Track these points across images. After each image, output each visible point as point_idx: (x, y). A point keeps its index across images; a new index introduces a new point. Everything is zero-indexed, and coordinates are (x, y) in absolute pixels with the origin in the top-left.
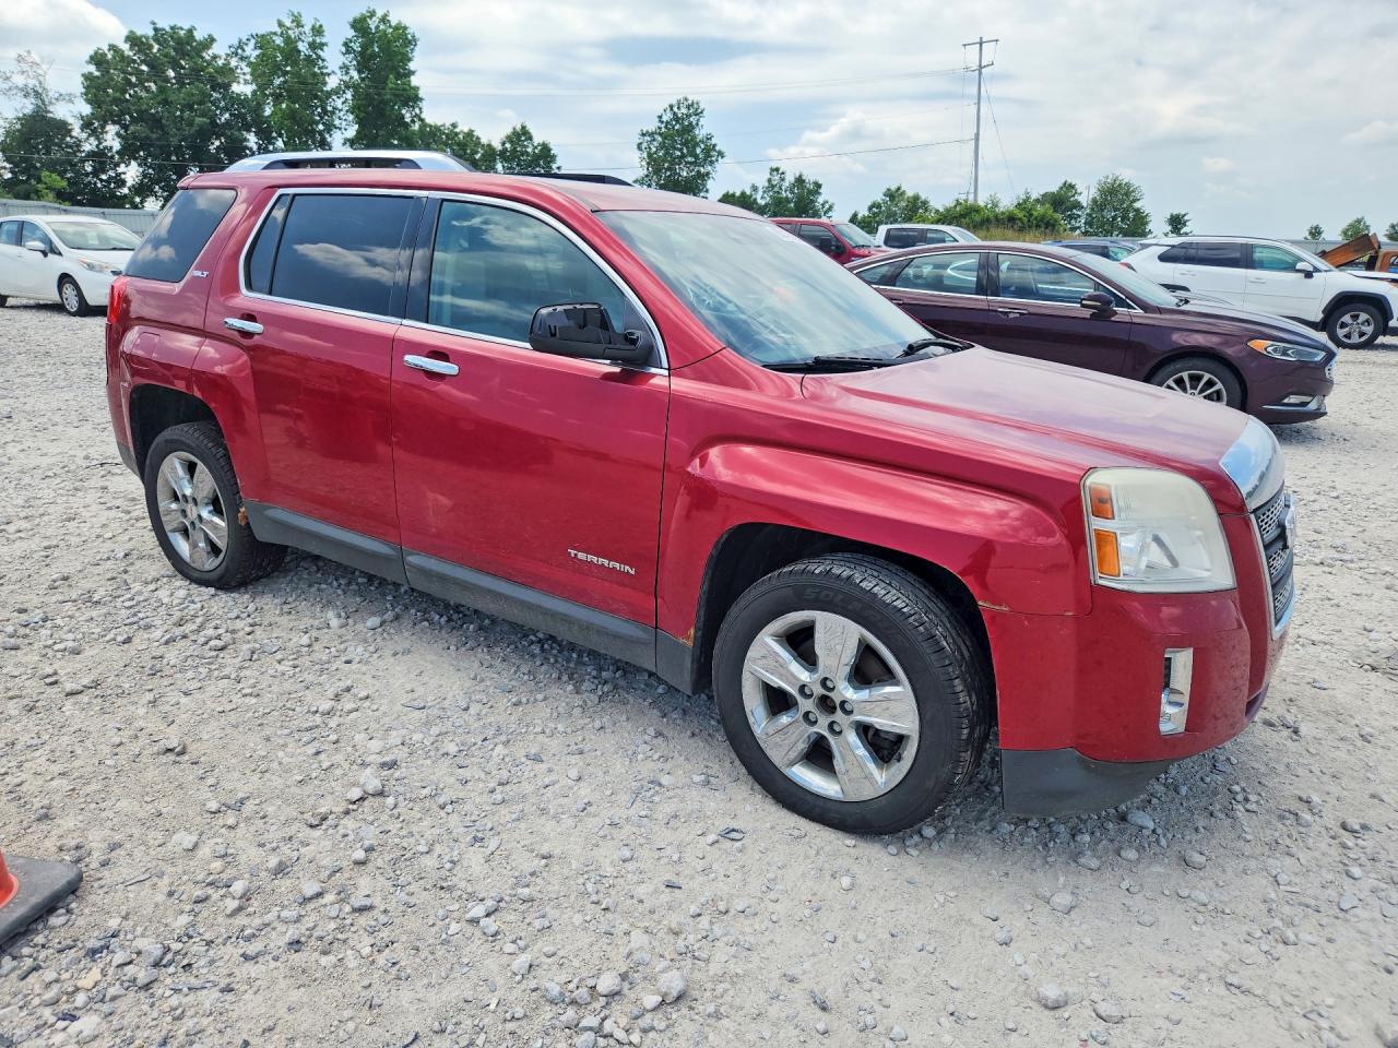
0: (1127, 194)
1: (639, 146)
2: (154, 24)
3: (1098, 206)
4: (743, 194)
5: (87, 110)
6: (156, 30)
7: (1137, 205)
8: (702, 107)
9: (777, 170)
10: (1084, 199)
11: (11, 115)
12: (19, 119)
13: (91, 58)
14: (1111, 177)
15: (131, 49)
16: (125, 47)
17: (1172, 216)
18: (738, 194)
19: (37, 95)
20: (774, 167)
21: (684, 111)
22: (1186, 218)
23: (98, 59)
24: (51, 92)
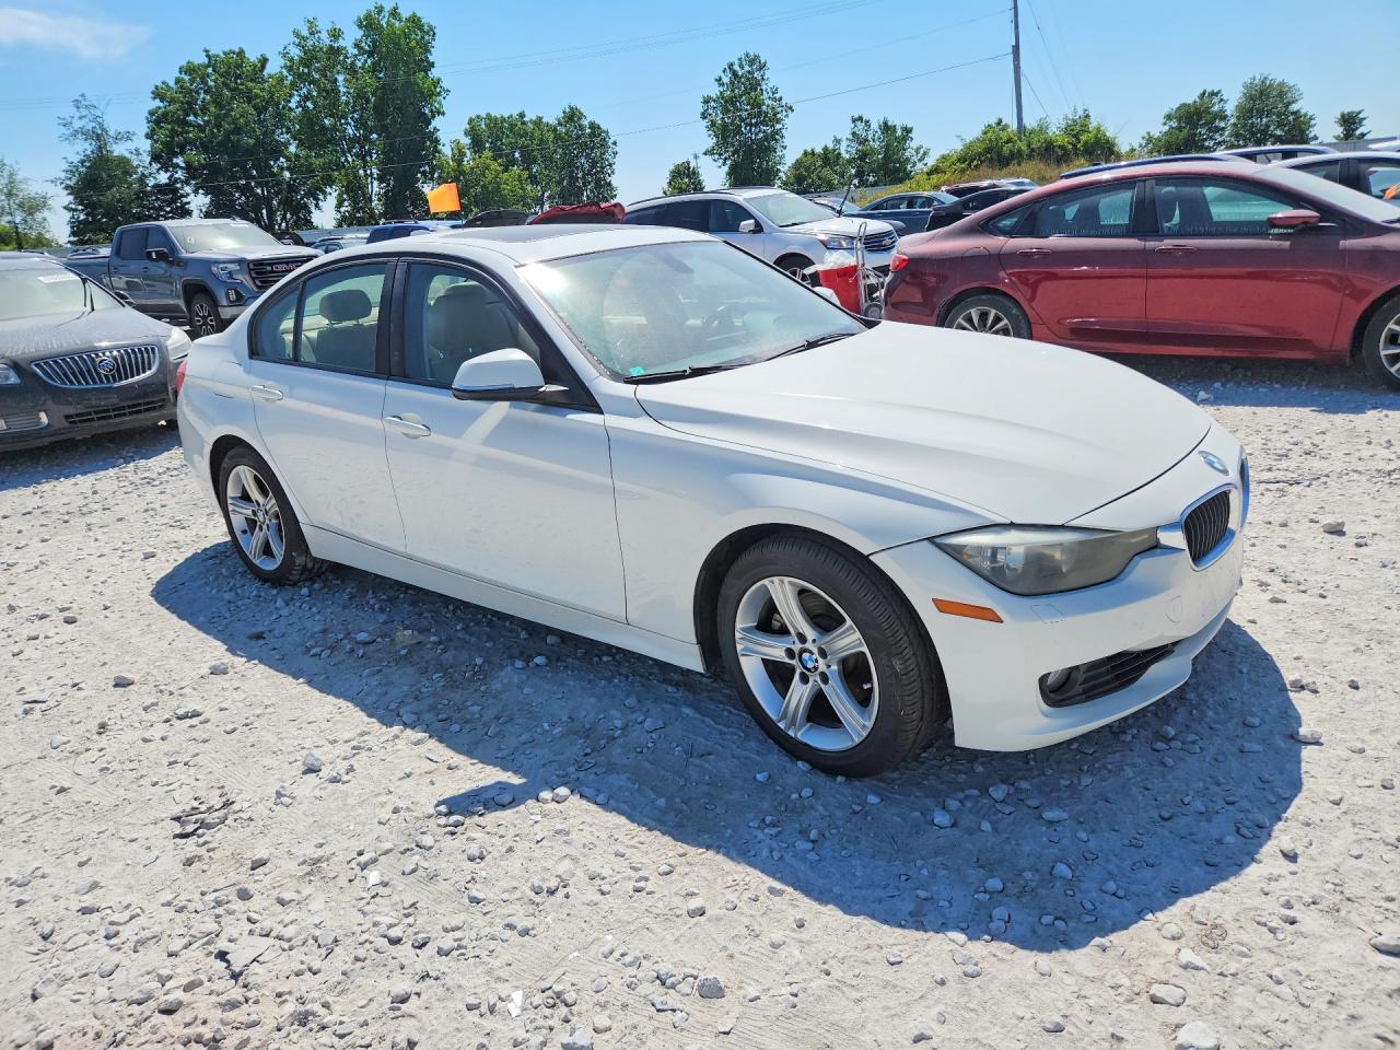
0: (1281, 95)
1: (703, 115)
2: (207, 51)
3: (1246, 112)
4: (826, 149)
5: (146, 145)
6: (208, 56)
7: (1294, 107)
9: (860, 119)
10: (1230, 108)
14: (1258, 77)
15: (190, 78)
17: (1343, 116)
18: (819, 150)
19: (97, 136)
20: (856, 116)
21: (747, 68)
22: (1361, 116)
23: (158, 94)
24: (112, 133)
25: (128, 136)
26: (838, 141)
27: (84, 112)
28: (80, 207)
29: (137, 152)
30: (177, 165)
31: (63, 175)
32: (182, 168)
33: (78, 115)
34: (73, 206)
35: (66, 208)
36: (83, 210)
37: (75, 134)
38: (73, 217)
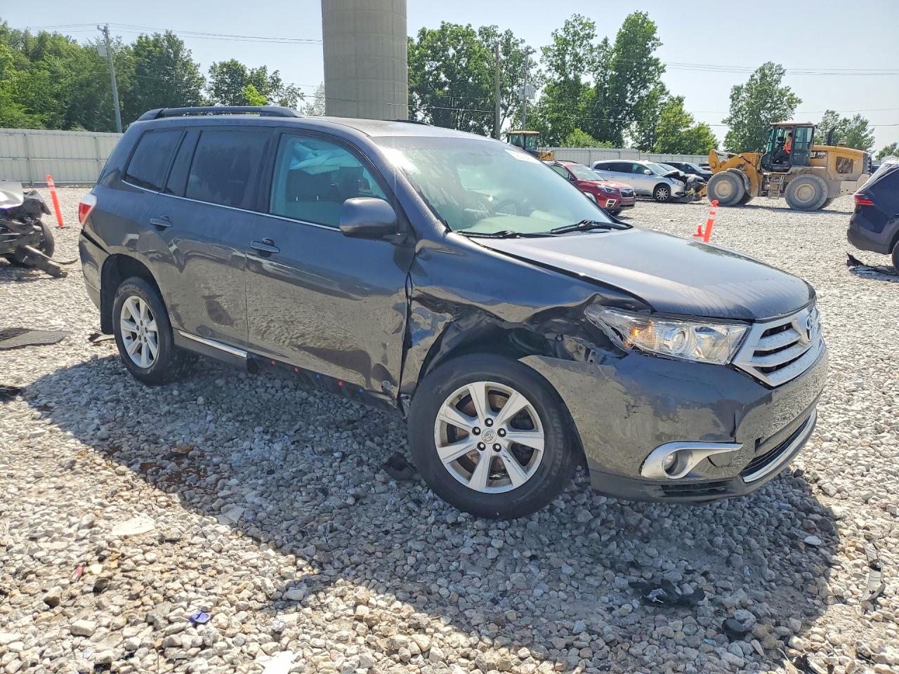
1: (732, 97)
2: (443, 22)
6: (443, 27)
8: (784, 67)
15: (419, 39)
20: (830, 110)
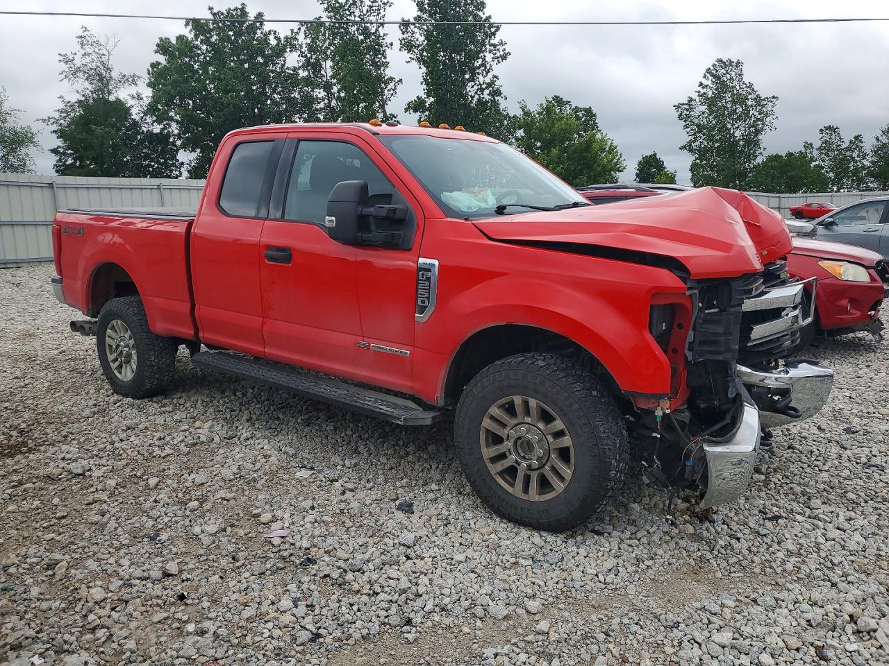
5: (148, 93)
11: (74, 98)
12: (80, 102)
13: (158, 45)
15: (196, 36)
16: (190, 36)
19: (101, 78)
23: (163, 46)
24: (114, 74)
25: (133, 80)
26: (808, 146)
27: (88, 49)
28: (69, 152)
29: (139, 97)
30: (171, 119)
31: (56, 115)
32: (177, 122)
33: (83, 52)
34: (61, 150)
35: (55, 151)
36: (71, 154)
37: (75, 72)
38: (60, 160)
